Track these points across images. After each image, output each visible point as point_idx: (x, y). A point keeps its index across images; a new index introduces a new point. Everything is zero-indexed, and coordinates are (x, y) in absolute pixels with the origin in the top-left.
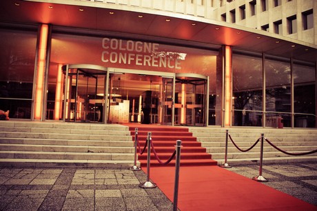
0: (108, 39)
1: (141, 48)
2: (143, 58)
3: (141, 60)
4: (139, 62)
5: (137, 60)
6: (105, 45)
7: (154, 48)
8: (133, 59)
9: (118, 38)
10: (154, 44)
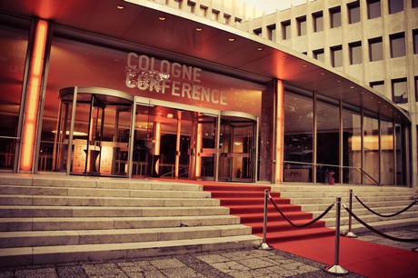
0: (136, 55)
1: (179, 72)
2: (180, 86)
3: (178, 89)
4: (176, 91)
5: (174, 88)
6: (132, 64)
7: (195, 74)
8: (168, 87)
9: (150, 56)
10: (196, 69)
